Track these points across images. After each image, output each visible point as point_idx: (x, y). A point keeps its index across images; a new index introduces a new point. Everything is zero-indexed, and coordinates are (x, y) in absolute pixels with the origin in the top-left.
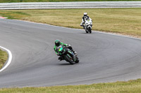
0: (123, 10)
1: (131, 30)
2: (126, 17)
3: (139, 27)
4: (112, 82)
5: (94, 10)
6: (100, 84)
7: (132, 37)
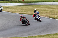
0: (40, 6)
1: (44, 14)
2: (42, 9)
3: (47, 13)
4: (36, 35)
5: (29, 6)
6: (31, 36)
7: (44, 17)
